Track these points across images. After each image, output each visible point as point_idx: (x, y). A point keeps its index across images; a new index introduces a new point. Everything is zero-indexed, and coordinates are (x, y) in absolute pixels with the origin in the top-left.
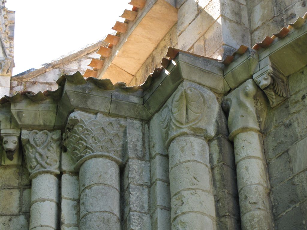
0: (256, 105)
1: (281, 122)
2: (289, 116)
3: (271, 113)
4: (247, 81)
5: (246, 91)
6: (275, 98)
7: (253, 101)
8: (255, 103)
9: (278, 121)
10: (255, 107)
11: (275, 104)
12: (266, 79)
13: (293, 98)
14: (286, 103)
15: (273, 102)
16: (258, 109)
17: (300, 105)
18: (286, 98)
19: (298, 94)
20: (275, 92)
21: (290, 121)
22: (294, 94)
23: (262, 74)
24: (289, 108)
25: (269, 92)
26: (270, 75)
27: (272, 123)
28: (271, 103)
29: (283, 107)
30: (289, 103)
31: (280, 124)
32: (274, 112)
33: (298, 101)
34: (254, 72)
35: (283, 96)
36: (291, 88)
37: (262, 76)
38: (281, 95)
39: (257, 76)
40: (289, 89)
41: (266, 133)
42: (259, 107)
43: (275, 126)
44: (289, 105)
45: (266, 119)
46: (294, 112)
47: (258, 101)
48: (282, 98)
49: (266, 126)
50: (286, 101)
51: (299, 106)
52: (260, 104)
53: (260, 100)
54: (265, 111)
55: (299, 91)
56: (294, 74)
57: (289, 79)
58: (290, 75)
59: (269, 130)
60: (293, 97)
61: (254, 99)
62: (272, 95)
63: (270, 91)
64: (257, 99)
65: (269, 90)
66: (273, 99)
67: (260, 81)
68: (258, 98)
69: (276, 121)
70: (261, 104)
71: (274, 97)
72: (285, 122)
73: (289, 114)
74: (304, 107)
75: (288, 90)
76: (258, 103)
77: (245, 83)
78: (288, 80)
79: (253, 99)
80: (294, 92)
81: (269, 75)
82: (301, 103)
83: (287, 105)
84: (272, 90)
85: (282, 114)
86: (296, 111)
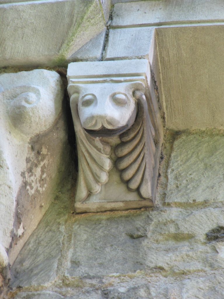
0: (30, 170)
1: (94, 277)
2: (135, 271)
3: (62, 228)
4: (36, 71)
5: (24, 103)
6: (106, 185)
7: (26, 153)
8: (28, 160)
9: (83, 270)
10: (23, 174)
11: (94, 203)
12: (118, 102)
13: (173, 217)
14: (139, 223)
15: (90, 194)
16: (28, 187)
17: (191, 253)
18: (144, 203)
19: (199, 214)
20: (117, 161)
21: (134, 289)
22: (180, 205)
23: (107, 78)
24: (145, 243)
25: (94, 152)
26: (138, 94)
27: (56, 265)
28: (82, 192)
29: (121, 228)
30: (151, 228)
31: (88, 281)
32: (76, 227)
33: (190, 237)
34: (78, 52)
35: (138, 190)
36: (176, 178)
37: (106, 84)
38: (134, 185)
39: (86, 74)
40: (166, 177)
41: (19, 288)
42: (33, 184)
43: (64, 279)
44: (149, 234)
45: (32, 235)
46: (161, 268)
47: (39, 162)
48: (132, 197)
49: (27, 264)
50: (140, 215)
51: (188, 256)
52: (41, 177)
53: (46, 161)
54: (41, 207)
55: (205, 204)
56: (202, 133)
57: (176, 143)
58: (186, 132)
59: (34, 283)
60: (174, 213)
61: (33, 148)
62: (101, 168)
63: (99, 150)
64: (39, 153)
65: (100, 145)
66: (97, 181)
67: (93, 95)
68: (44, 151)
69: (75, 263)
70: (44, 176)
71: (104, 177)
72: (111, 285)
73: (139, 265)
74: (207, 269)
75: (162, 178)
76: (36, 166)
77: (24, 73)
78: (172, 143)
79: (28, 146)
80: (183, 200)
81: (134, 93)
82: (202, 248)
83: (138, 230)
84: (108, 149)
85: (108, 250)
86: (171, 268)
